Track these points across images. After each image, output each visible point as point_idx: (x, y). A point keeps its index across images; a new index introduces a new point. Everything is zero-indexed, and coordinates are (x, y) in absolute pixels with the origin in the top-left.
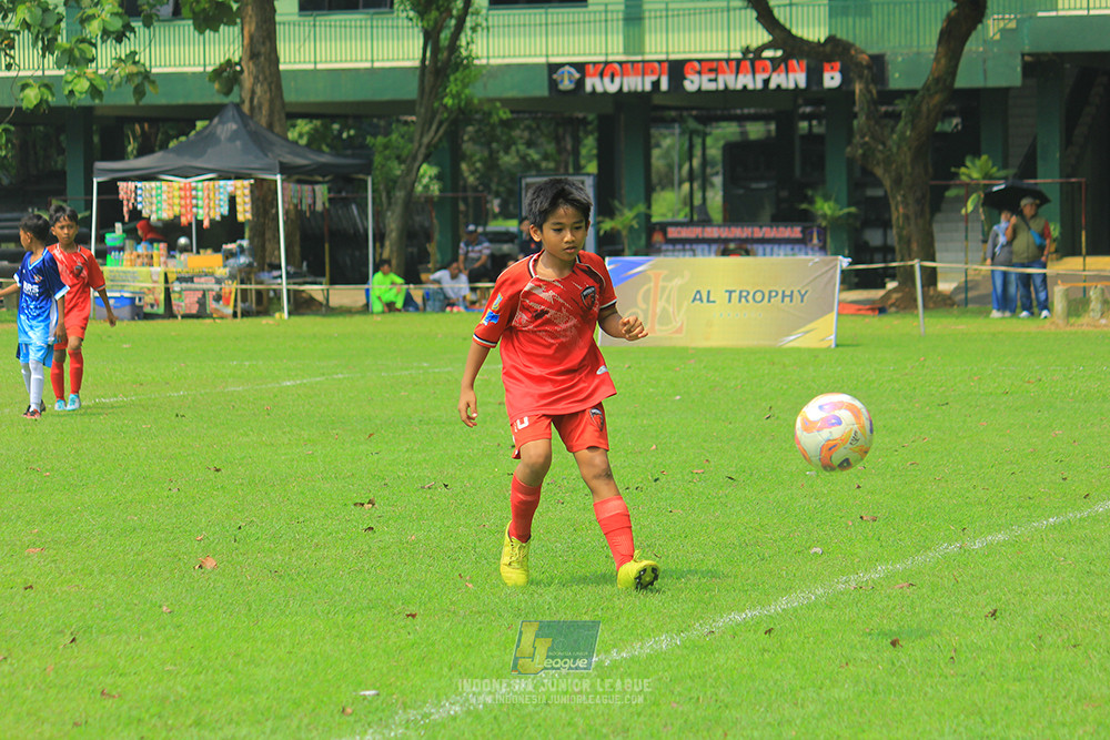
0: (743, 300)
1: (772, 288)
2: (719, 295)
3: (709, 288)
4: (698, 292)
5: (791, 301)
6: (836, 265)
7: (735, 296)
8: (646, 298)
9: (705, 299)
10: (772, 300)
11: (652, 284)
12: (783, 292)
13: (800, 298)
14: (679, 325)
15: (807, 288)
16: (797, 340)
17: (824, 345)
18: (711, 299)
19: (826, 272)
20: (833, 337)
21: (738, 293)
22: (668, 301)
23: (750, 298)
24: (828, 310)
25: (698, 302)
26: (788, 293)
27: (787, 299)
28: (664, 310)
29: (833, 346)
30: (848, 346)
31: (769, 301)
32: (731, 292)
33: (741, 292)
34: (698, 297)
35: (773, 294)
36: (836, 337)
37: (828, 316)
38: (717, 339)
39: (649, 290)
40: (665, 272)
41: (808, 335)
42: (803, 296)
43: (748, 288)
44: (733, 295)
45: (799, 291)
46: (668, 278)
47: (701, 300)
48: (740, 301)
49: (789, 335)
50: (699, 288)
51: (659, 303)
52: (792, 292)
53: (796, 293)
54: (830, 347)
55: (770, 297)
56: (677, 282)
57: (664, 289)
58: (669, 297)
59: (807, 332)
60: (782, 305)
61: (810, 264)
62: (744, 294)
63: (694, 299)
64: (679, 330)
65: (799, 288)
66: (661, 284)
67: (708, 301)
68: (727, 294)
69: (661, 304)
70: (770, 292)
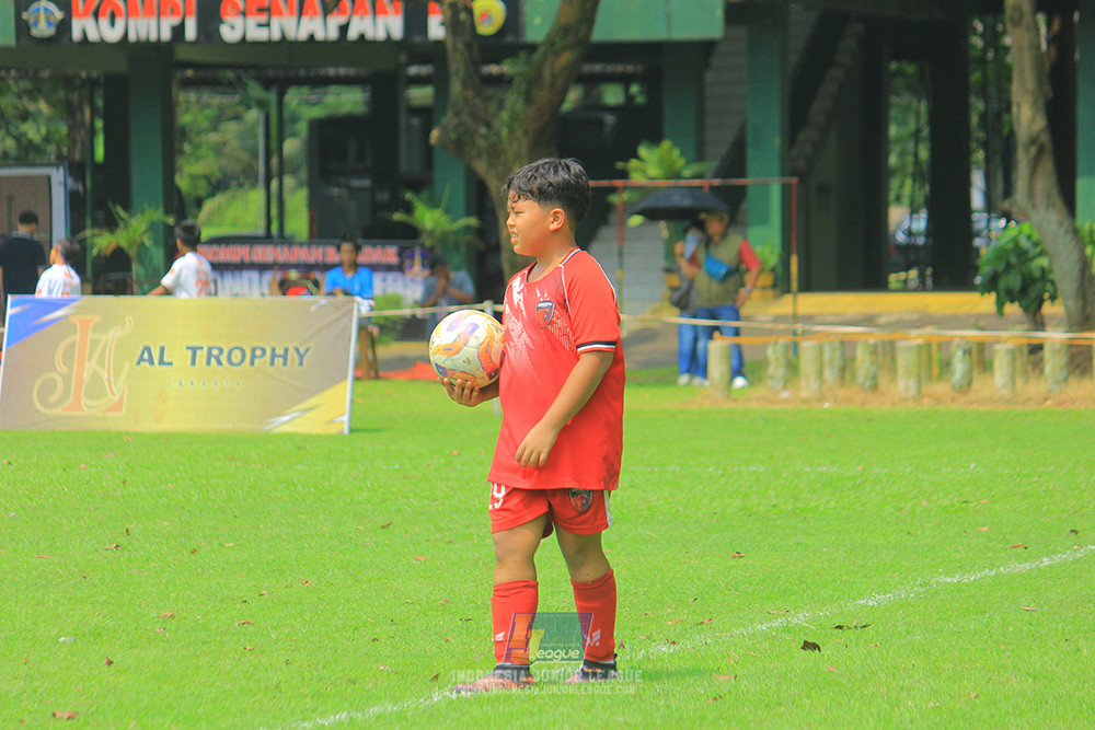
0: (213, 361)
1: (255, 344)
2: (178, 354)
3: (162, 343)
4: (148, 349)
5: (285, 364)
6: (352, 310)
7: (202, 355)
8: (68, 358)
9: (156, 360)
10: (256, 361)
11: (77, 337)
12: (273, 350)
13: (297, 358)
14: (118, 396)
15: (308, 344)
16: (290, 423)
17: (333, 429)
18: (166, 359)
19: (338, 320)
20: (345, 418)
21: (205, 349)
22: (100, 362)
23: (224, 358)
24: (336, 379)
25: (147, 364)
26: (280, 351)
27: (279, 361)
28: (95, 375)
29: (346, 431)
30: (368, 431)
31: (252, 363)
32: (194, 350)
33: (210, 349)
34: (146, 356)
35: (258, 353)
36: (351, 418)
37: (338, 388)
38: (173, 420)
39: (72, 346)
40: (97, 319)
41: (308, 415)
42: (301, 357)
43: (222, 345)
44: (199, 353)
45: (297, 350)
46: (102, 328)
47: (151, 362)
48: (208, 363)
49: (282, 415)
50: (147, 343)
51: (87, 365)
52: (286, 350)
53: (292, 352)
54: (341, 432)
55: (253, 356)
56: (115, 333)
57: (94, 343)
58: (102, 355)
59: (306, 411)
60: (270, 369)
61: (313, 308)
62: (215, 352)
63: (141, 359)
64: (117, 406)
65: (295, 344)
66: (90, 336)
67: (162, 362)
68: (190, 353)
69: (90, 367)
70: (254, 350)
